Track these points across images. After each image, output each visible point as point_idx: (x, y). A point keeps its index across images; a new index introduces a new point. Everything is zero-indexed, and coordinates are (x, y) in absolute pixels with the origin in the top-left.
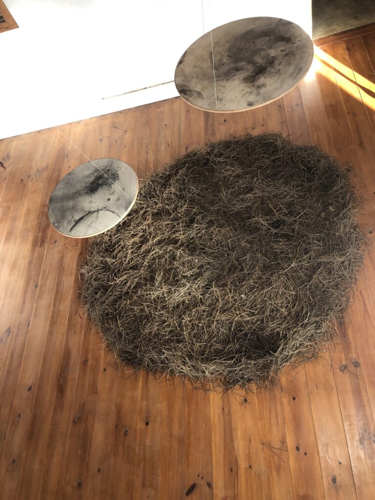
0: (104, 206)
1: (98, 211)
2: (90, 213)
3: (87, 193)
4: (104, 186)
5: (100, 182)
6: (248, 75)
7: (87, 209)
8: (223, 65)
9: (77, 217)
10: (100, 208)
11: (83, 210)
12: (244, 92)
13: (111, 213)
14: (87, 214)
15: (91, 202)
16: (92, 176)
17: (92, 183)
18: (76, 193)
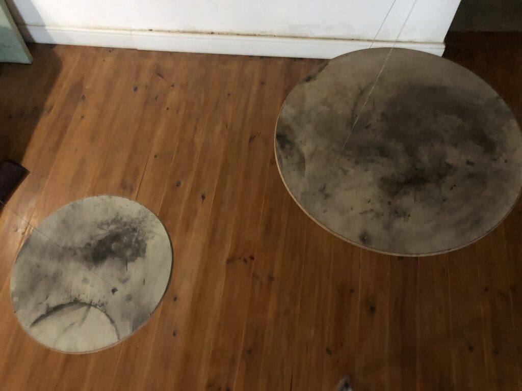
0: (102, 301)
1: (90, 305)
2: (76, 303)
3: (86, 258)
4: (117, 259)
5: (114, 246)
6: (393, 175)
7: (74, 293)
8: (367, 127)
9: (54, 301)
10: (96, 301)
11: (67, 291)
12: (369, 206)
13: (108, 321)
14: (70, 304)
15: (85, 280)
16: (105, 227)
17: (100, 242)
18: (70, 249)
